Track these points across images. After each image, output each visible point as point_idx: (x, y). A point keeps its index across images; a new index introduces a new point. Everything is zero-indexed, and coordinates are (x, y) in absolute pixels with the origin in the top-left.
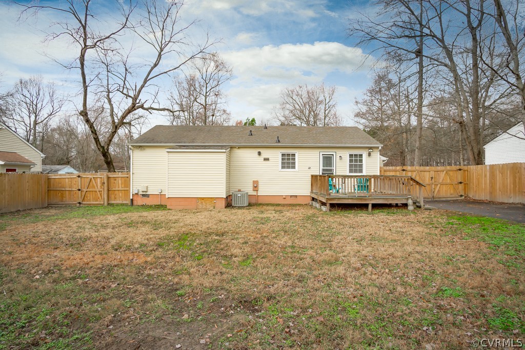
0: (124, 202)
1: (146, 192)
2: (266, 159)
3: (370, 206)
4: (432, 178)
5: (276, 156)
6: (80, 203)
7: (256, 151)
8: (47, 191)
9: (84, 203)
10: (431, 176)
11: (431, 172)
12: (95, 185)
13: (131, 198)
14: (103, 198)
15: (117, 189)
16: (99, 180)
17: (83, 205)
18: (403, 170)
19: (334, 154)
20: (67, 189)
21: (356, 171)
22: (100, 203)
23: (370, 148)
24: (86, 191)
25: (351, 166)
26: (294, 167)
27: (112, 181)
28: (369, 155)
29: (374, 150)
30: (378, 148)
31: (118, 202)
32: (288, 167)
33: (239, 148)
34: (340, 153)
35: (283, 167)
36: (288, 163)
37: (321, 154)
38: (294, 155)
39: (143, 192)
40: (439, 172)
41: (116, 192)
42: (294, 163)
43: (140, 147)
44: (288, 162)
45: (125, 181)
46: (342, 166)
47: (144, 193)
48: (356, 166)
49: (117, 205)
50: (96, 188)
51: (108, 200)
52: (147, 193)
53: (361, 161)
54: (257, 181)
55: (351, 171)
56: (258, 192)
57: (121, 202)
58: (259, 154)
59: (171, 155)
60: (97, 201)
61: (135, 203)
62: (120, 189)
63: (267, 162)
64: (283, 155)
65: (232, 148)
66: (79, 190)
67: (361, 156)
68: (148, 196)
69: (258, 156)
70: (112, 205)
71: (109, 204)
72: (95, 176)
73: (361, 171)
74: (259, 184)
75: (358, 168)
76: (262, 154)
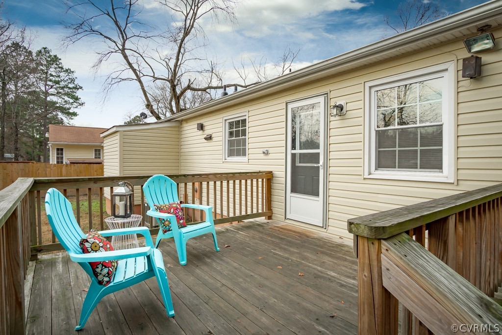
5: (220, 128)
19: (322, 101)
25: (385, 140)
26: (245, 153)
35: (231, 153)
37: (290, 108)
38: (245, 121)
42: (245, 143)
44: (238, 140)
48: (406, 137)
58: (201, 128)
63: (210, 143)
64: (231, 124)
69: (201, 132)
73: (435, 162)
75: (419, 148)
76: (206, 128)
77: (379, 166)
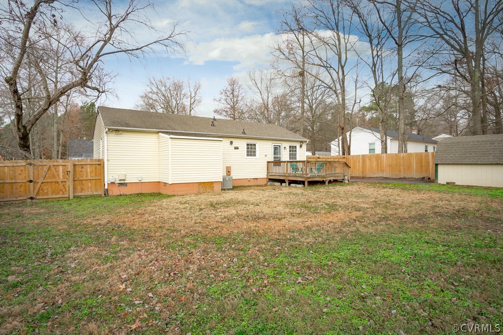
0: (95, 193)
1: (124, 180)
2: (236, 148)
3: (327, 183)
5: (242, 144)
6: (32, 198)
9: (38, 197)
11: (331, 159)
12: (56, 174)
13: (106, 187)
14: (67, 190)
15: (85, 178)
16: (61, 168)
17: (37, 201)
18: (319, 158)
19: (281, 145)
21: (293, 159)
22: (64, 196)
23: (302, 142)
24: (42, 183)
26: (255, 155)
27: (78, 169)
28: (301, 146)
30: (306, 142)
31: (86, 193)
32: (251, 155)
34: (284, 144)
35: (248, 155)
37: (273, 145)
38: (255, 145)
39: (120, 180)
41: (84, 182)
42: (255, 152)
43: (117, 130)
44: (251, 151)
45: (96, 168)
46: (285, 155)
47: (122, 182)
49: (86, 197)
50: (57, 177)
51: (75, 191)
52: (126, 182)
53: (295, 151)
54: (230, 167)
55: (290, 159)
56: (231, 176)
57: (90, 193)
58: (231, 143)
59: (175, 141)
60: (58, 193)
61: (110, 193)
62: (89, 178)
63: (236, 150)
64: (248, 145)
66: (31, 181)
67: (295, 147)
68: (125, 184)
69: (230, 145)
70: (79, 197)
71: (75, 197)
72: (55, 164)
73: (295, 159)
74: (232, 169)
76: (233, 144)
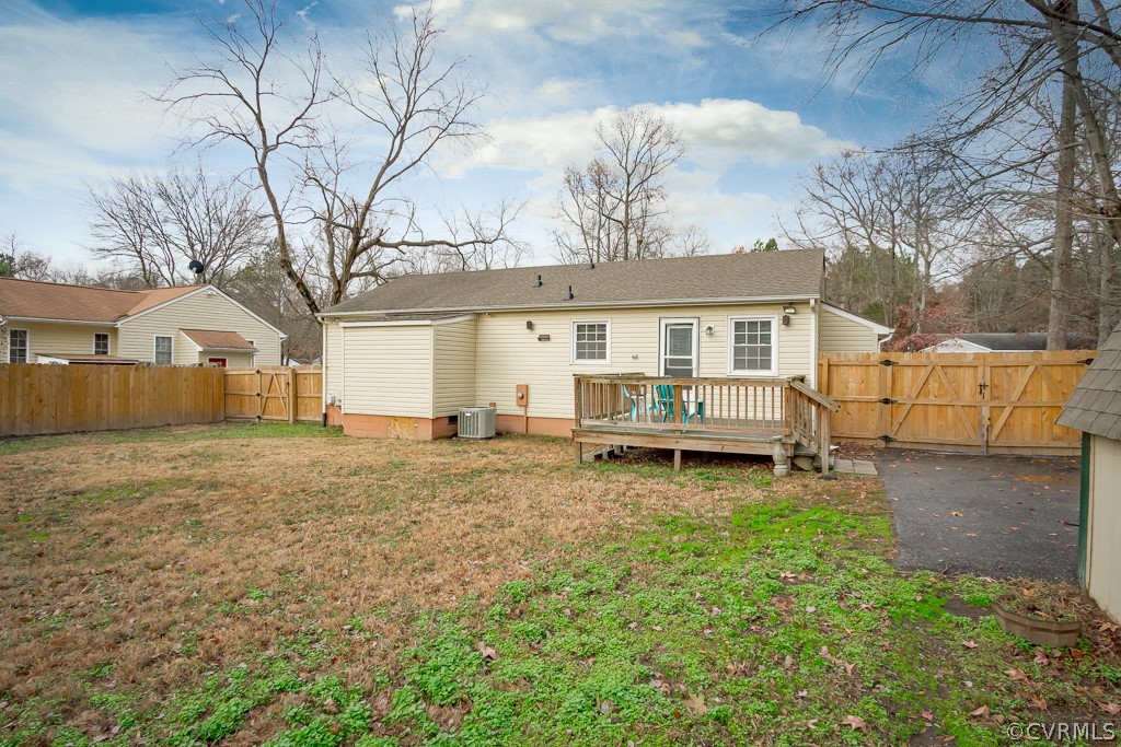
0: (316, 419)
2: (544, 338)
4: (982, 386)
5: (565, 330)
6: (259, 417)
7: (522, 321)
8: (222, 395)
9: (264, 417)
10: (980, 381)
11: (980, 369)
12: (278, 387)
13: (324, 412)
14: (288, 410)
15: (308, 395)
16: (283, 378)
17: (263, 421)
18: (887, 363)
19: (695, 321)
20: (246, 393)
21: (752, 365)
22: (284, 418)
23: (791, 304)
24: (267, 398)
25: (738, 351)
26: (603, 357)
27: (300, 380)
28: (787, 321)
29: (800, 308)
30: (806, 302)
31: (311, 418)
32: (592, 356)
33: (492, 314)
34: (709, 318)
35: (580, 356)
36: (592, 346)
37: (663, 322)
38: (603, 327)
40: (1010, 370)
41: (307, 401)
42: (603, 346)
43: (336, 318)
44: (591, 343)
46: (714, 353)
48: (752, 351)
49: (308, 423)
50: (279, 392)
51: (296, 412)
53: (766, 339)
54: (526, 386)
55: (738, 364)
56: (529, 410)
58: (530, 326)
59: (349, 333)
60: (280, 414)
61: (329, 421)
63: (545, 344)
64: (580, 327)
65: (479, 315)
66: (259, 395)
67: (766, 325)
69: (527, 331)
70: (303, 422)
71: (296, 422)
72: (278, 372)
73: (766, 365)
74: (530, 391)
75: (759, 358)
76: (536, 327)
77: (735, 368)
